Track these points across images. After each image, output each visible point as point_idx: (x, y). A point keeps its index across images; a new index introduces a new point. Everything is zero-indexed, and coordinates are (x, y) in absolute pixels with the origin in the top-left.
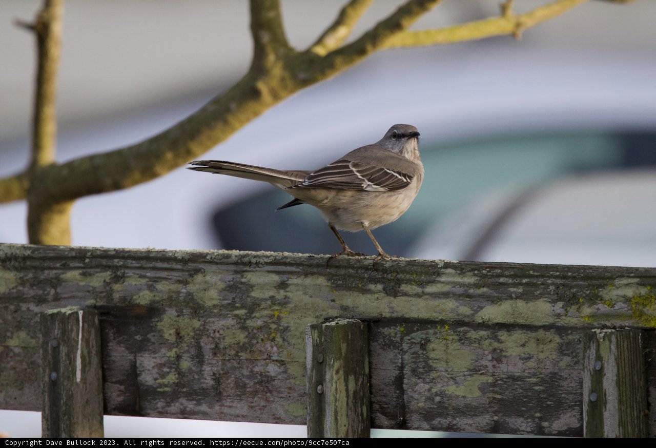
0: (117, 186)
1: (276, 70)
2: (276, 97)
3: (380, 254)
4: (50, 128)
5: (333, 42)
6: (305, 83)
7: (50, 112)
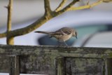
0: (22, 34)
1: (49, 14)
2: (49, 19)
4: (10, 25)
6: (54, 16)
7: (10, 22)
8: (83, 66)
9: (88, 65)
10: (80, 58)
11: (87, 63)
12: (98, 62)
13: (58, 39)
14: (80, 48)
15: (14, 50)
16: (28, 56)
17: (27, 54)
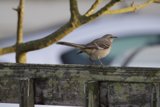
0: (38, 49)
1: (76, 20)
2: (76, 27)
3: (102, 65)
4: (21, 35)
5: (90, 13)
6: (84, 23)
7: (21, 31)
8: (125, 93)
9: (132, 93)
10: (121, 82)
11: (131, 90)
12: (146, 88)
13: (90, 54)
14: (121, 68)
15: (27, 70)
16: (47, 79)
17: (44, 76)
